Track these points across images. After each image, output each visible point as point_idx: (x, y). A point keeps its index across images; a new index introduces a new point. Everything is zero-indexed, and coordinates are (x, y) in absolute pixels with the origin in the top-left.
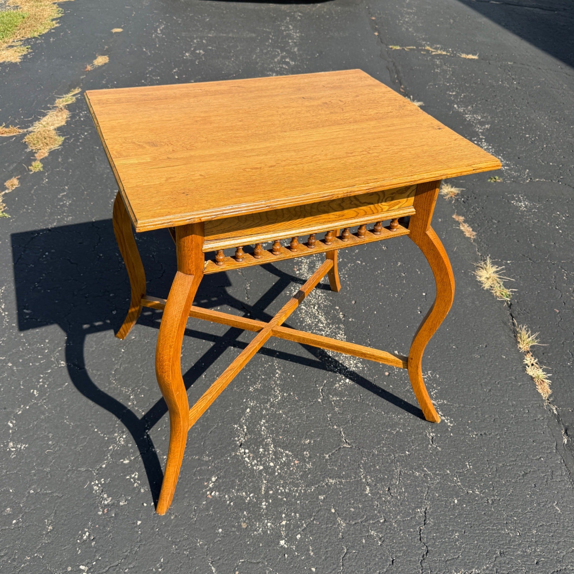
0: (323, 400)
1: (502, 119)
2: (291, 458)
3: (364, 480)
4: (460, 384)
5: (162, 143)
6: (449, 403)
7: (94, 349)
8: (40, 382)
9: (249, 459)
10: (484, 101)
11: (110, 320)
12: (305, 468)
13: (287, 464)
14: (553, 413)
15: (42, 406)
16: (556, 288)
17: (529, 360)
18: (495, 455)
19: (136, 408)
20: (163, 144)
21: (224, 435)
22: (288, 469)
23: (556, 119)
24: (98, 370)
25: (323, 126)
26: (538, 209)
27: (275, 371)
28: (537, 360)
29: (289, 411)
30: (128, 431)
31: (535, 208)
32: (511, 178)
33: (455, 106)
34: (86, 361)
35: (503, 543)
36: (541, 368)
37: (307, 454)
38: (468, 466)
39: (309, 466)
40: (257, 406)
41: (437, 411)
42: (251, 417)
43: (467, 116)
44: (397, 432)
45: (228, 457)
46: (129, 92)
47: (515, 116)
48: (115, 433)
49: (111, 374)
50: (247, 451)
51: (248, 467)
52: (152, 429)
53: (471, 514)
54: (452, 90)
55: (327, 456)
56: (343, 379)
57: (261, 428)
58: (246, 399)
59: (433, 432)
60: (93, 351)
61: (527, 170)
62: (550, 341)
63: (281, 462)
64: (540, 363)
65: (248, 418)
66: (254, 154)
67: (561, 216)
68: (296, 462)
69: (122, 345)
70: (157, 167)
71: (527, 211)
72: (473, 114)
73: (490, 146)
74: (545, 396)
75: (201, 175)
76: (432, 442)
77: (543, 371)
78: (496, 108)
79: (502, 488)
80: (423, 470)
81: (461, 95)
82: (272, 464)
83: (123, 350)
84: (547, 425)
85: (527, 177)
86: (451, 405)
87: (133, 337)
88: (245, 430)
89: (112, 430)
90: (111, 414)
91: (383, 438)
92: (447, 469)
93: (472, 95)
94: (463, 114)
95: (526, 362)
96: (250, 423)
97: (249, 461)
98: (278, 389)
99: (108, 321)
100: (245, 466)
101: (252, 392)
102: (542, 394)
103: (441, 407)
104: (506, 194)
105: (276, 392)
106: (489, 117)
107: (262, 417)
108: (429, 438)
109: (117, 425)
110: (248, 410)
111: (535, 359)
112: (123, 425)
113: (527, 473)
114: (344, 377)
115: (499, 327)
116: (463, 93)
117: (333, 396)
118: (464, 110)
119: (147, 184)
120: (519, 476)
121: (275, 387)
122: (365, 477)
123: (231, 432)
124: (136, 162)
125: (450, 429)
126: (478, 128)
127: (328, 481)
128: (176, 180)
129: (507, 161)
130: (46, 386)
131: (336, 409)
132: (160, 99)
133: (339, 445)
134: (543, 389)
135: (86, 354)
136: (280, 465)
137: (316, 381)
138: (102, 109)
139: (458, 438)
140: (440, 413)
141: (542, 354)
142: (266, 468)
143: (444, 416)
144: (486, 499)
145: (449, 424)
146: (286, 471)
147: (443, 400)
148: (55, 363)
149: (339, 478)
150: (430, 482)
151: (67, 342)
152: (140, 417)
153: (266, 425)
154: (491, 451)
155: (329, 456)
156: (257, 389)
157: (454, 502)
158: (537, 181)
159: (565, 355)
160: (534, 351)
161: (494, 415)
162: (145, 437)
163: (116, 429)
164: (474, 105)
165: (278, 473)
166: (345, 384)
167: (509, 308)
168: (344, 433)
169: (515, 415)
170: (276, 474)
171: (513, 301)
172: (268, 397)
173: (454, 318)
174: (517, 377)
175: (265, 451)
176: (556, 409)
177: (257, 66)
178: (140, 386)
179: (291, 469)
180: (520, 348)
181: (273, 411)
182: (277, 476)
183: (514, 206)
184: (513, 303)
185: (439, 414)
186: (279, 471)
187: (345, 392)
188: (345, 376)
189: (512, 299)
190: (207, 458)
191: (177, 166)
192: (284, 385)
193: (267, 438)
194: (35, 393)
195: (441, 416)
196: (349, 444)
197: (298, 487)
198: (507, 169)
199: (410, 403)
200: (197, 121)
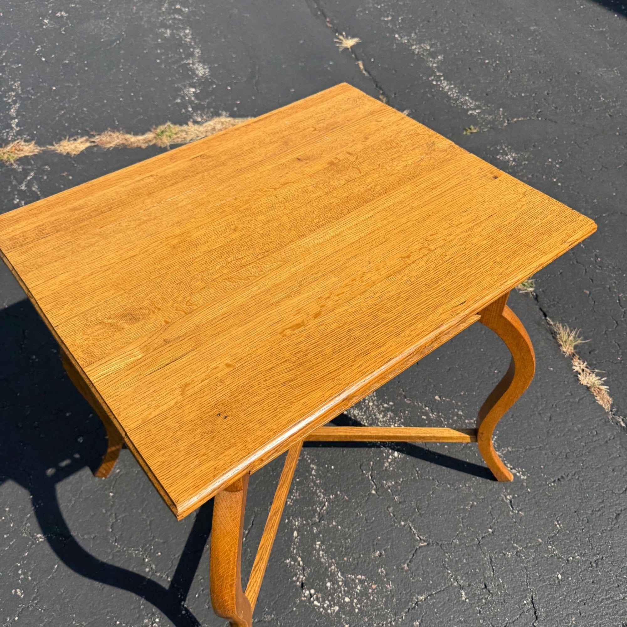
0: (377, 490)
1: (453, 44)
2: (366, 584)
3: (456, 584)
4: (517, 419)
5: (144, 311)
6: (514, 450)
7: (73, 502)
8: (20, 575)
9: (319, 602)
10: (426, 22)
11: (78, 452)
12: (386, 592)
13: (364, 593)
14: (621, 426)
15: (35, 609)
16: (577, 262)
17: (578, 365)
18: (580, 501)
19: (158, 574)
20: (146, 312)
21: (278, 578)
22: (368, 598)
23: (511, 33)
24: (89, 533)
25: (349, 212)
26: (527, 159)
27: (309, 467)
28: (586, 363)
29: (344, 519)
30: (159, 611)
31: (525, 159)
32: (487, 124)
33: (397, 36)
34: (70, 524)
35: (623, 613)
36: (593, 372)
37: (382, 572)
38: (558, 526)
39: (390, 586)
40: (304, 525)
41: (505, 464)
42: (301, 541)
43: (414, 47)
44: (471, 507)
45: (292, 607)
46: (49, 207)
47: (466, 37)
48: (143, 619)
49: (108, 533)
50: (312, 591)
51: (321, 613)
52: (188, 598)
53: (580, 587)
54: (386, 15)
55: (406, 565)
56: (390, 454)
57: (319, 554)
58: (288, 519)
59: (509, 494)
60: (73, 506)
61: (501, 109)
62: (592, 333)
63: (357, 593)
64: (591, 366)
65: (299, 546)
66: (283, 295)
67: (554, 163)
68: (374, 587)
69: (107, 486)
70: (157, 367)
71: (517, 166)
72: (420, 43)
73: (451, 84)
74: (607, 407)
75: (228, 365)
76: (512, 506)
77: (597, 376)
78: (442, 31)
79: (600, 542)
80: (514, 548)
81: (398, 20)
82: (347, 600)
83: (111, 494)
84: (620, 444)
85: (503, 118)
86: (517, 451)
87: (118, 471)
88: (301, 563)
89: (138, 615)
90: (129, 592)
91: (459, 520)
92: (538, 537)
93: (410, 16)
94: (409, 46)
95: (576, 369)
96: (303, 552)
97: (319, 604)
98: (320, 492)
99: (77, 456)
100: (317, 612)
101: (292, 506)
102: (604, 406)
103: (507, 458)
104: (488, 147)
105: (320, 496)
106: (438, 44)
107: (315, 538)
108: (507, 504)
109: (142, 607)
110: (295, 534)
111: (584, 362)
112: (149, 604)
113: (619, 514)
114: (390, 451)
115: (535, 330)
116: (399, 16)
117: (386, 480)
118: (408, 40)
119: (157, 412)
120: (613, 521)
121: (316, 490)
122: (456, 579)
123: (285, 571)
124: (122, 365)
125: (525, 484)
126: (431, 61)
127: (417, 599)
128: (196, 389)
129: (476, 101)
130: (30, 578)
131: (396, 498)
132: (102, 212)
133: (414, 547)
134: (602, 399)
135: (65, 515)
136: (357, 596)
137: (361, 466)
138: (23, 257)
139: (536, 492)
140: (509, 465)
141: (588, 353)
142: (342, 606)
143: (514, 468)
144: (588, 562)
145: (522, 477)
146: (367, 603)
147: (507, 447)
148: (30, 539)
149: (428, 591)
150: (526, 561)
151: (34, 502)
152: (166, 586)
153: (323, 547)
154: (576, 498)
155: (408, 565)
156: (296, 500)
157: (558, 578)
158: (515, 122)
159: (613, 348)
160: (580, 352)
161: (564, 449)
162: (184, 612)
163: (144, 613)
164: (417, 31)
165: (358, 608)
166: (394, 460)
167: (536, 302)
168: (415, 528)
169: (585, 443)
170: (357, 610)
171: (537, 291)
172: (312, 507)
173: (483, 332)
174: (573, 392)
175: (333, 584)
176: (623, 420)
177: (143, 23)
178: (152, 541)
179: (371, 598)
180: (564, 352)
181: (324, 524)
182: (358, 613)
183: (501, 161)
184: (538, 294)
185: (507, 467)
186: (359, 606)
187: (398, 470)
188: (392, 449)
189: (536, 289)
190: (269, 616)
191: (185, 354)
192: (325, 484)
193: (330, 566)
194: (19, 593)
195: (511, 469)
196: (424, 541)
197: (387, 620)
198: (479, 113)
199: (473, 462)
200: (174, 247)
